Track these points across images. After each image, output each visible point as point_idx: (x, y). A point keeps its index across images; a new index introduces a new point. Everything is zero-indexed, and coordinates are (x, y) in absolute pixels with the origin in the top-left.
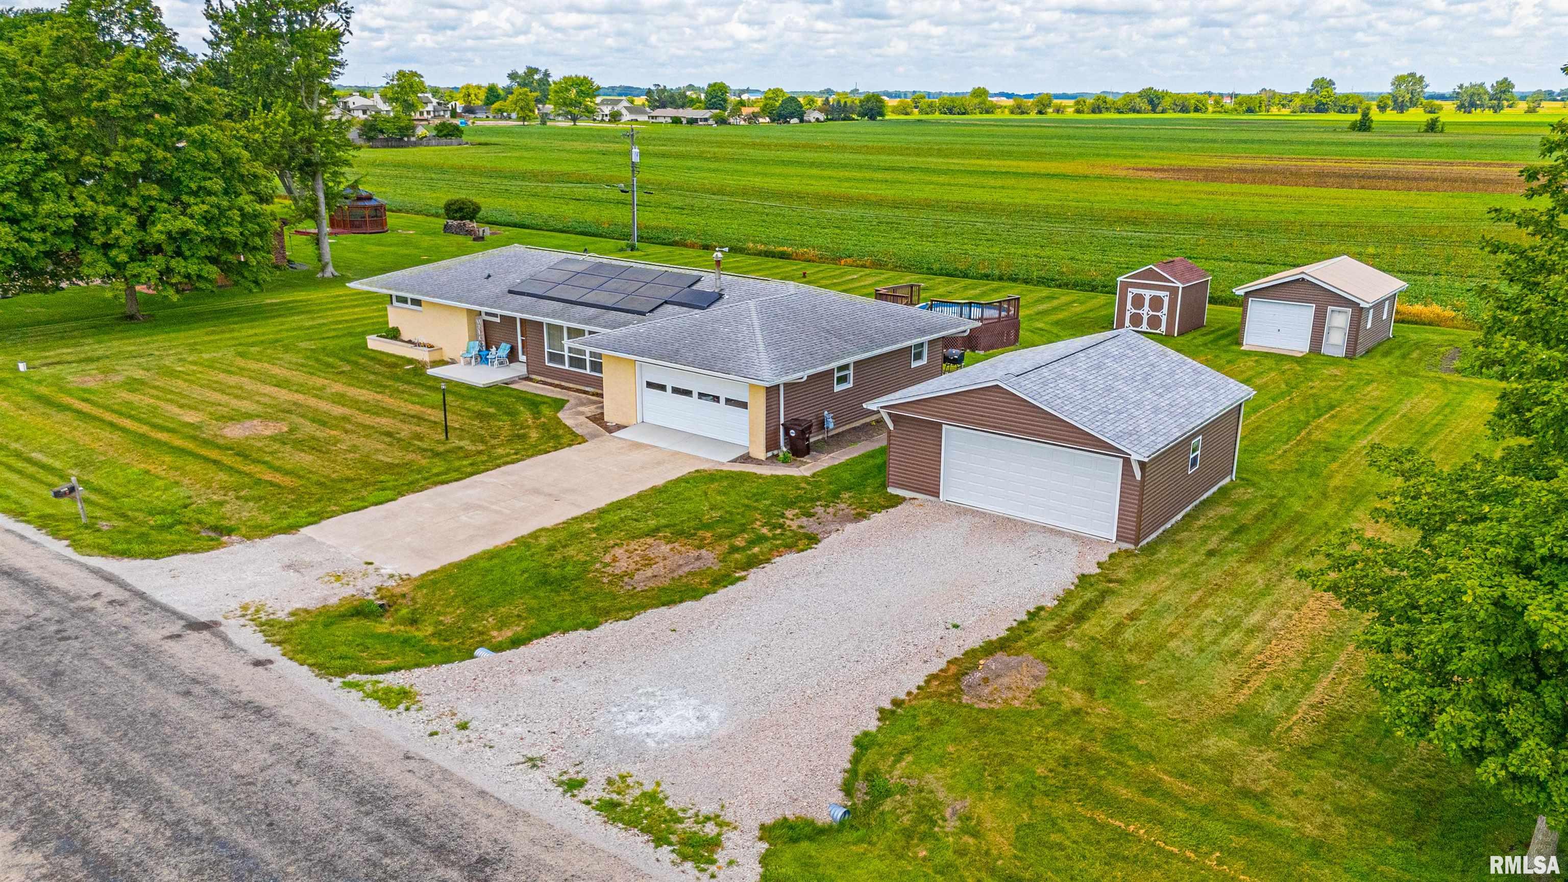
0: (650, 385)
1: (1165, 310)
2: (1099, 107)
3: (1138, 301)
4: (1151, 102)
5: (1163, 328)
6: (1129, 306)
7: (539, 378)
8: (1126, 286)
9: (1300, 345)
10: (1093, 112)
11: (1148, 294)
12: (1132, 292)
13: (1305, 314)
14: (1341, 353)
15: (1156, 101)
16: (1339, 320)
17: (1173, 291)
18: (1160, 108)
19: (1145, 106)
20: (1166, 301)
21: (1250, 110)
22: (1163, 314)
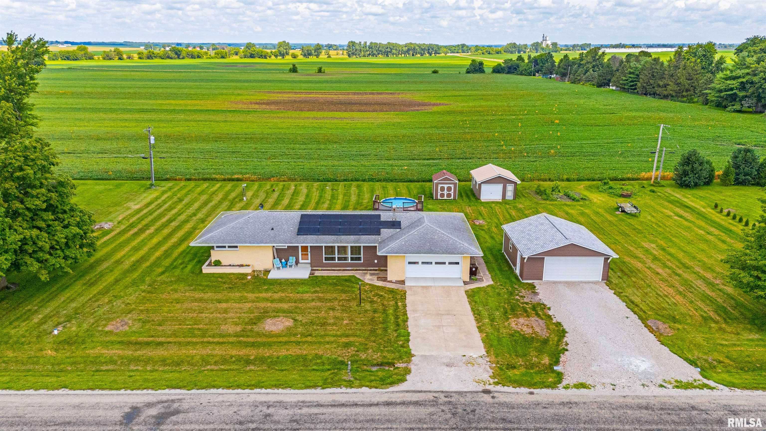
0: (410, 263)
1: (452, 191)
2: (151, 56)
3: (442, 189)
4: (176, 53)
5: (452, 197)
6: (439, 191)
7: (320, 268)
8: (437, 184)
9: (498, 197)
10: (148, 58)
11: (446, 186)
12: (440, 186)
13: (500, 187)
14: (512, 198)
15: (179, 53)
16: (510, 188)
17: (455, 184)
18: (181, 57)
19: (173, 55)
20: (453, 188)
21: (223, 57)
22: (452, 192)
